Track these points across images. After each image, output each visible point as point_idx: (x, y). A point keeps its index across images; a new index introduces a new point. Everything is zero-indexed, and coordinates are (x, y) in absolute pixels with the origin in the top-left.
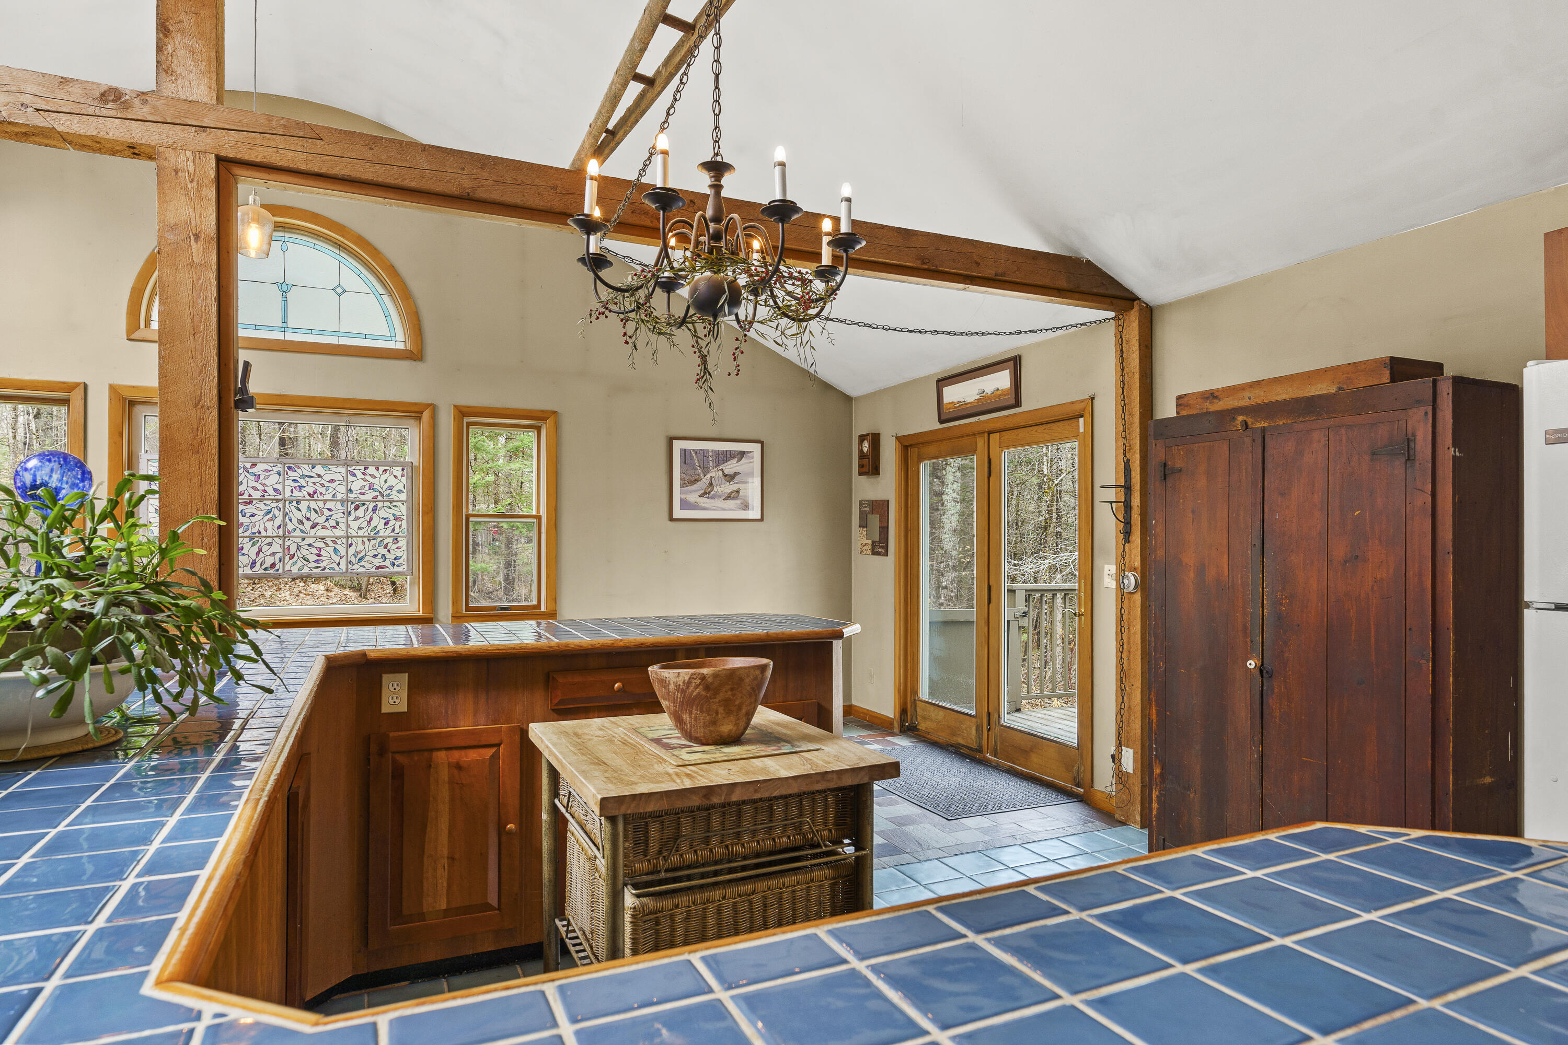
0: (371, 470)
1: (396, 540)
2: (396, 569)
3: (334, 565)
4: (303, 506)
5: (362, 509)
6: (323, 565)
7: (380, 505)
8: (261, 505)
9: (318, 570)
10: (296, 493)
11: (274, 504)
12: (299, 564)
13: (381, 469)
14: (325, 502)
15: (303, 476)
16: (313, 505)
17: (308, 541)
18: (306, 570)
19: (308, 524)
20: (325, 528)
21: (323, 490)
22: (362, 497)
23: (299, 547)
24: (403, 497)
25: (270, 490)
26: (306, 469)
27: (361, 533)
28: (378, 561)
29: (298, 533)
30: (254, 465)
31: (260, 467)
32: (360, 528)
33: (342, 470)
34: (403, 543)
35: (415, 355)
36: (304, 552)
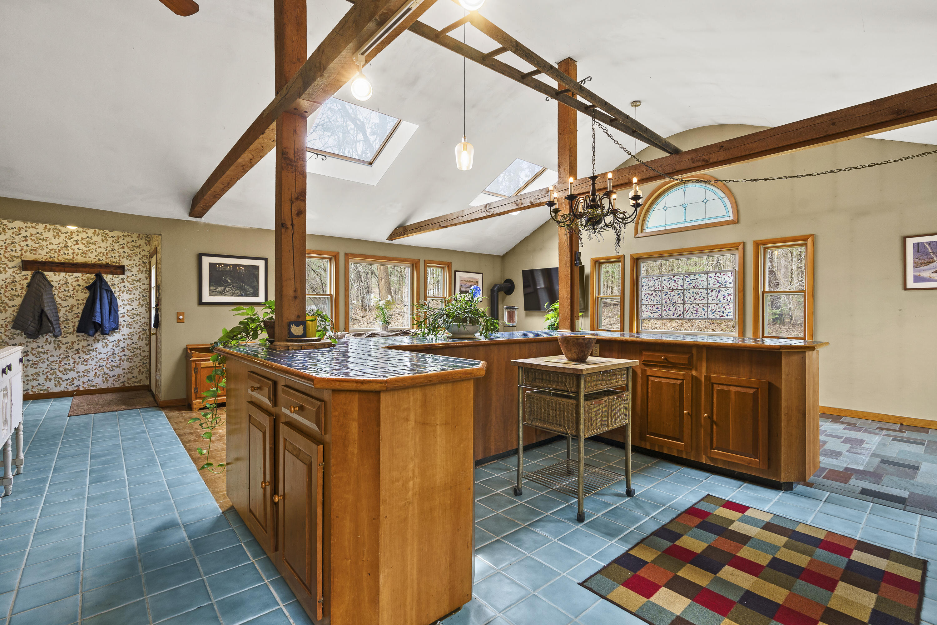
0: (718, 274)
1: (728, 305)
2: (729, 317)
3: (703, 315)
4: (691, 291)
5: (714, 291)
6: (698, 315)
7: (721, 289)
8: (676, 292)
9: (697, 317)
10: (689, 286)
11: (681, 291)
12: (690, 314)
13: (722, 274)
14: (699, 289)
15: (691, 280)
16: (695, 291)
17: (693, 305)
18: (692, 317)
19: (693, 299)
20: (699, 300)
21: (698, 284)
22: (714, 286)
23: (689, 308)
24: (732, 285)
25: (679, 286)
26: (692, 277)
27: (713, 302)
28: (721, 314)
29: (689, 302)
30: (674, 277)
31: (676, 277)
32: (713, 300)
33: (706, 275)
34: (731, 306)
35: (736, 222)
36: (691, 310)
